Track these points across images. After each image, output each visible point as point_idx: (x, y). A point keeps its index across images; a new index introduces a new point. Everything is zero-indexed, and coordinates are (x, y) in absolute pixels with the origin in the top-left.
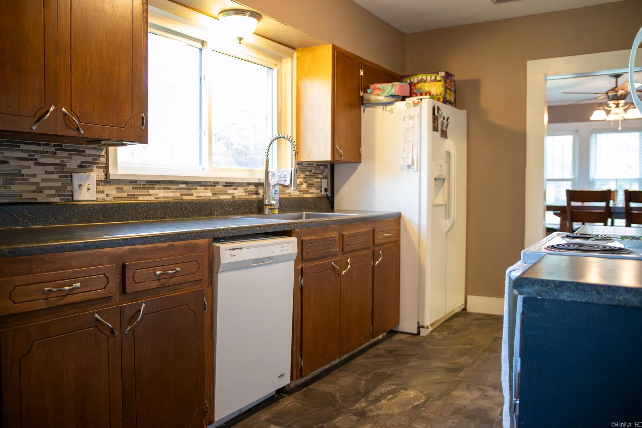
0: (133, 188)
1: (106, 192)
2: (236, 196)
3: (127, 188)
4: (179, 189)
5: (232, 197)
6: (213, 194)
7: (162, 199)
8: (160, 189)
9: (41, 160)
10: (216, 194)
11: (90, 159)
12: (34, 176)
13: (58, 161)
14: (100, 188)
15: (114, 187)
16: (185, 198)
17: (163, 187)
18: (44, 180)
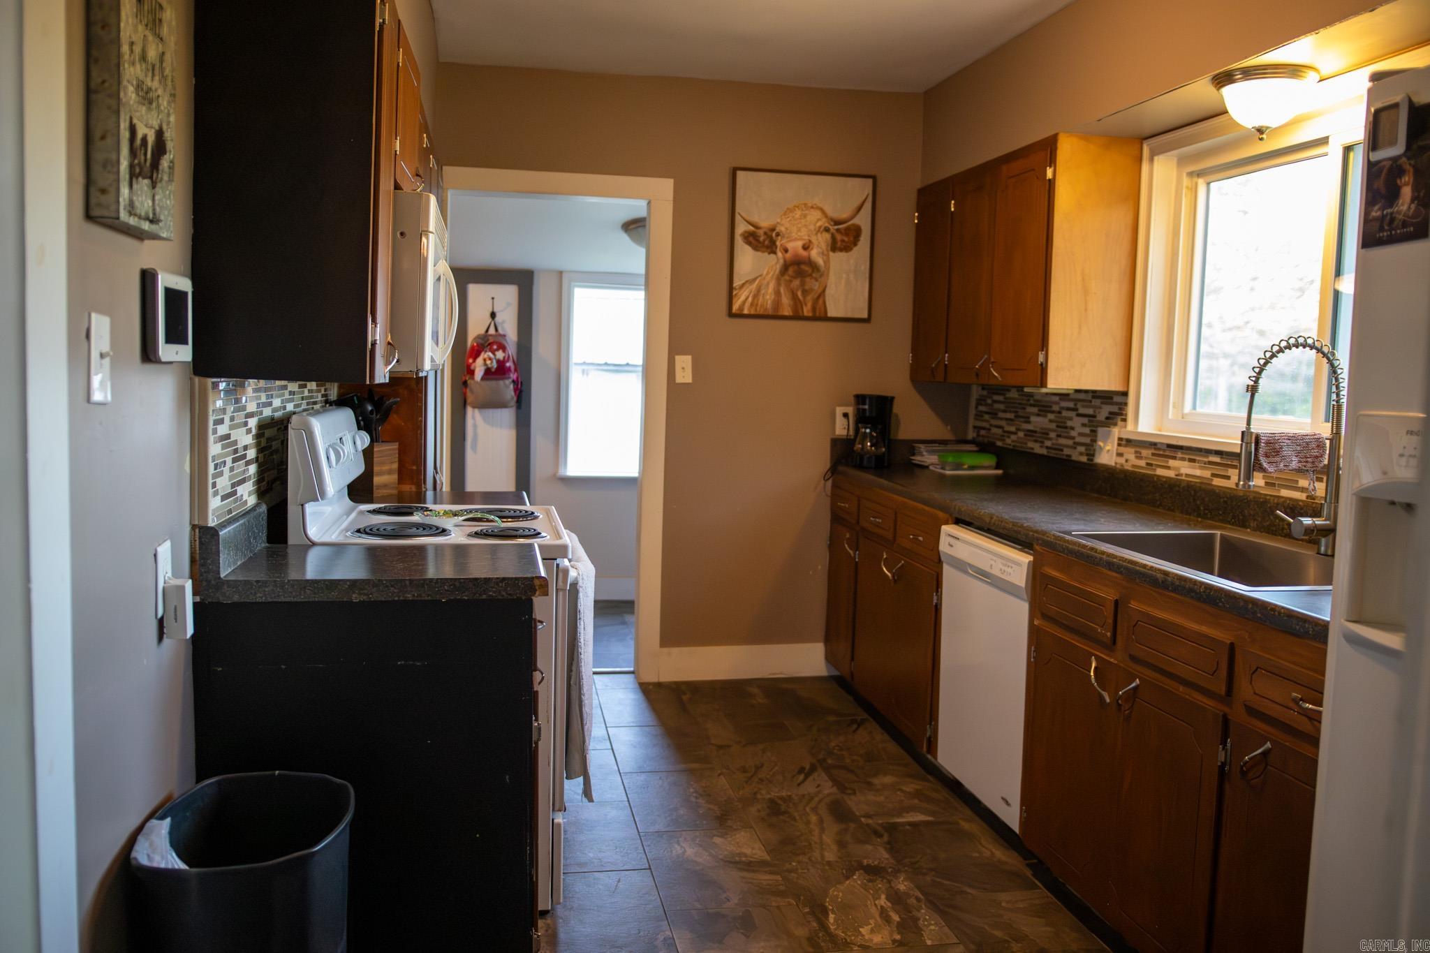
0: (1153, 454)
1: (1126, 456)
2: (1317, 497)
3: (1146, 452)
4: (1211, 463)
5: (1307, 497)
6: (1266, 482)
7: (1183, 478)
8: (1183, 459)
9: (1082, 411)
10: (1273, 485)
11: (1115, 409)
12: (1073, 428)
13: (1090, 411)
14: (1122, 449)
15: (1133, 450)
16: (1217, 482)
17: (1187, 457)
18: (1081, 434)
